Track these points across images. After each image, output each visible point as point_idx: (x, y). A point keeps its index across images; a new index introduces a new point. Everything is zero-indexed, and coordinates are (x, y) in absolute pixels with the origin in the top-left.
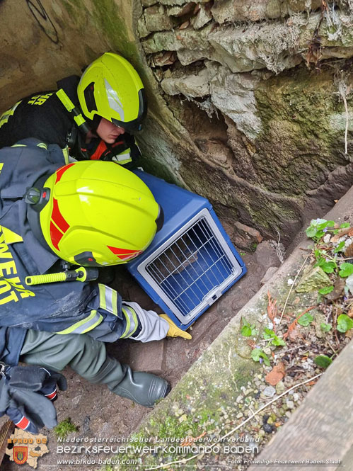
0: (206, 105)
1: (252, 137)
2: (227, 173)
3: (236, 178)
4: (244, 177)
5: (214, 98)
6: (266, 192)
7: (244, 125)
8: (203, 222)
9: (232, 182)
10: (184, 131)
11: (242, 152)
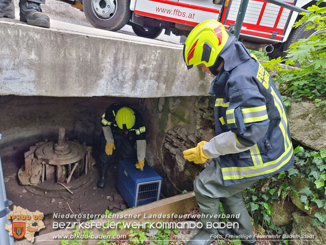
0: (173, 156)
1: (180, 171)
2: (168, 176)
3: (170, 179)
4: (172, 180)
5: (176, 156)
6: (175, 187)
7: (180, 167)
8: (158, 184)
9: (168, 179)
10: (163, 158)
11: (175, 173)
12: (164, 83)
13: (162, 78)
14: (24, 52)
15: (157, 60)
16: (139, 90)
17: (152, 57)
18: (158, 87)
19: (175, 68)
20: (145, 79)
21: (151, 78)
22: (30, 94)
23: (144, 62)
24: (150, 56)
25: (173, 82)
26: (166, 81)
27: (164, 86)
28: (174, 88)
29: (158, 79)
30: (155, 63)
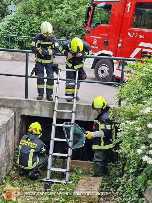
12: (87, 116)
13: (86, 114)
14: (47, 107)
15: (83, 109)
16: (77, 118)
17: (81, 108)
18: (84, 117)
19: (90, 111)
20: (79, 115)
21: (81, 114)
22: (48, 117)
23: (78, 110)
24: (80, 108)
25: (90, 116)
26: (87, 115)
27: (87, 117)
28: (91, 118)
29: (84, 114)
30: (82, 110)
